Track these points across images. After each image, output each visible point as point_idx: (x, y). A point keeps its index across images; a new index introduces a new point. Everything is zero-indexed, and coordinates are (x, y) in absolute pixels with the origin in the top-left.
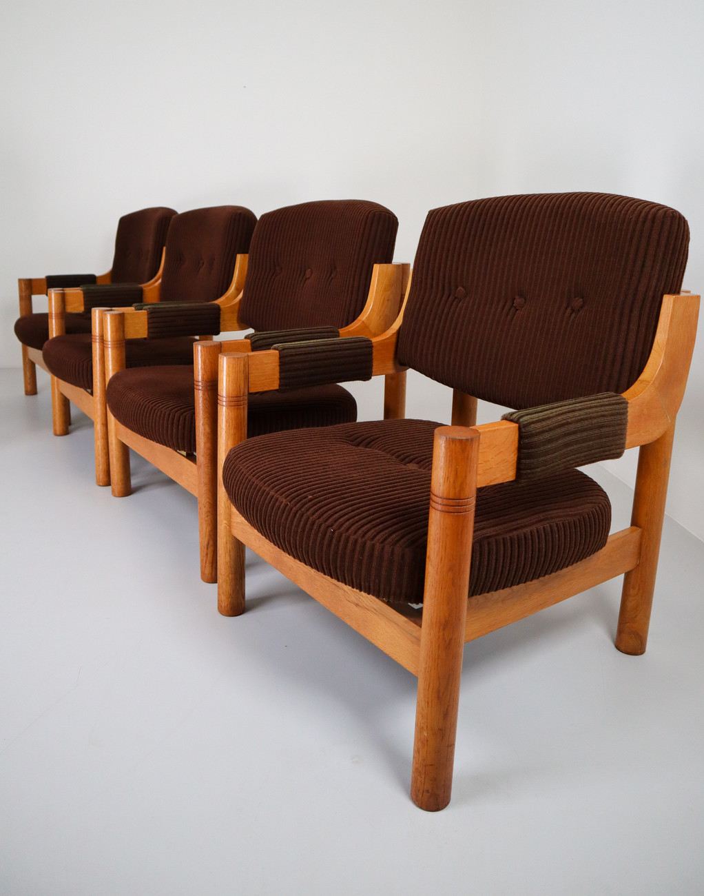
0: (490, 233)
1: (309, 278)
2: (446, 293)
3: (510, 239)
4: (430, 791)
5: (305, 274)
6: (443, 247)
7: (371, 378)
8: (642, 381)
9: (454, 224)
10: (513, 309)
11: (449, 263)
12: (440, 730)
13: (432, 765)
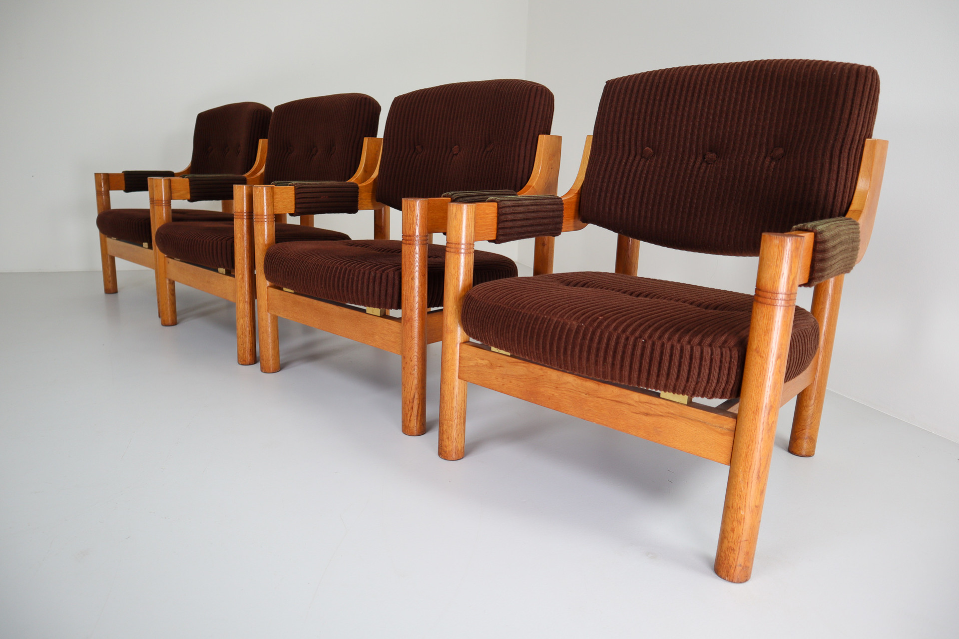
0: (677, 97)
1: (457, 154)
2: (633, 153)
3: (698, 101)
4: (742, 564)
5: (451, 150)
6: (628, 112)
7: (560, 234)
8: (854, 211)
9: (638, 91)
10: (704, 164)
11: (635, 126)
12: (757, 507)
13: (747, 540)
